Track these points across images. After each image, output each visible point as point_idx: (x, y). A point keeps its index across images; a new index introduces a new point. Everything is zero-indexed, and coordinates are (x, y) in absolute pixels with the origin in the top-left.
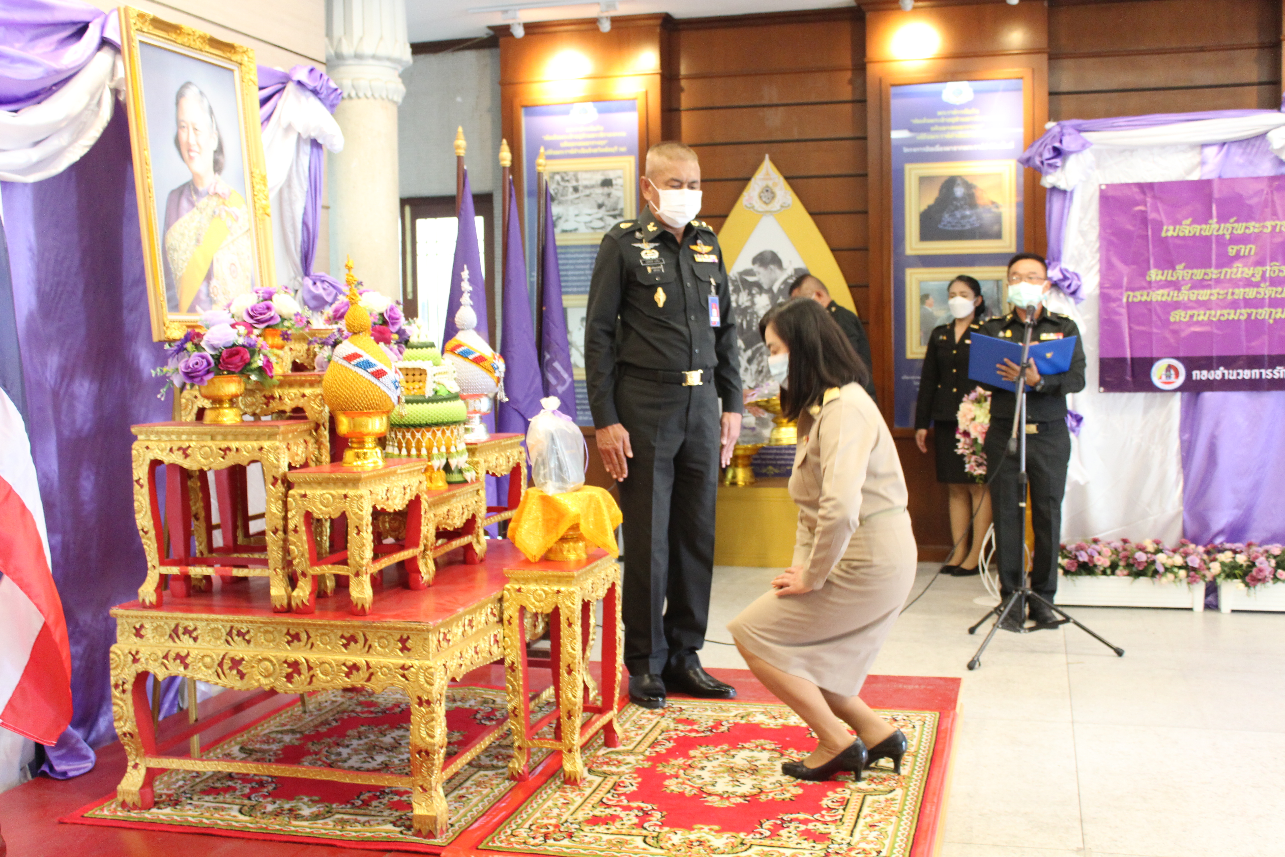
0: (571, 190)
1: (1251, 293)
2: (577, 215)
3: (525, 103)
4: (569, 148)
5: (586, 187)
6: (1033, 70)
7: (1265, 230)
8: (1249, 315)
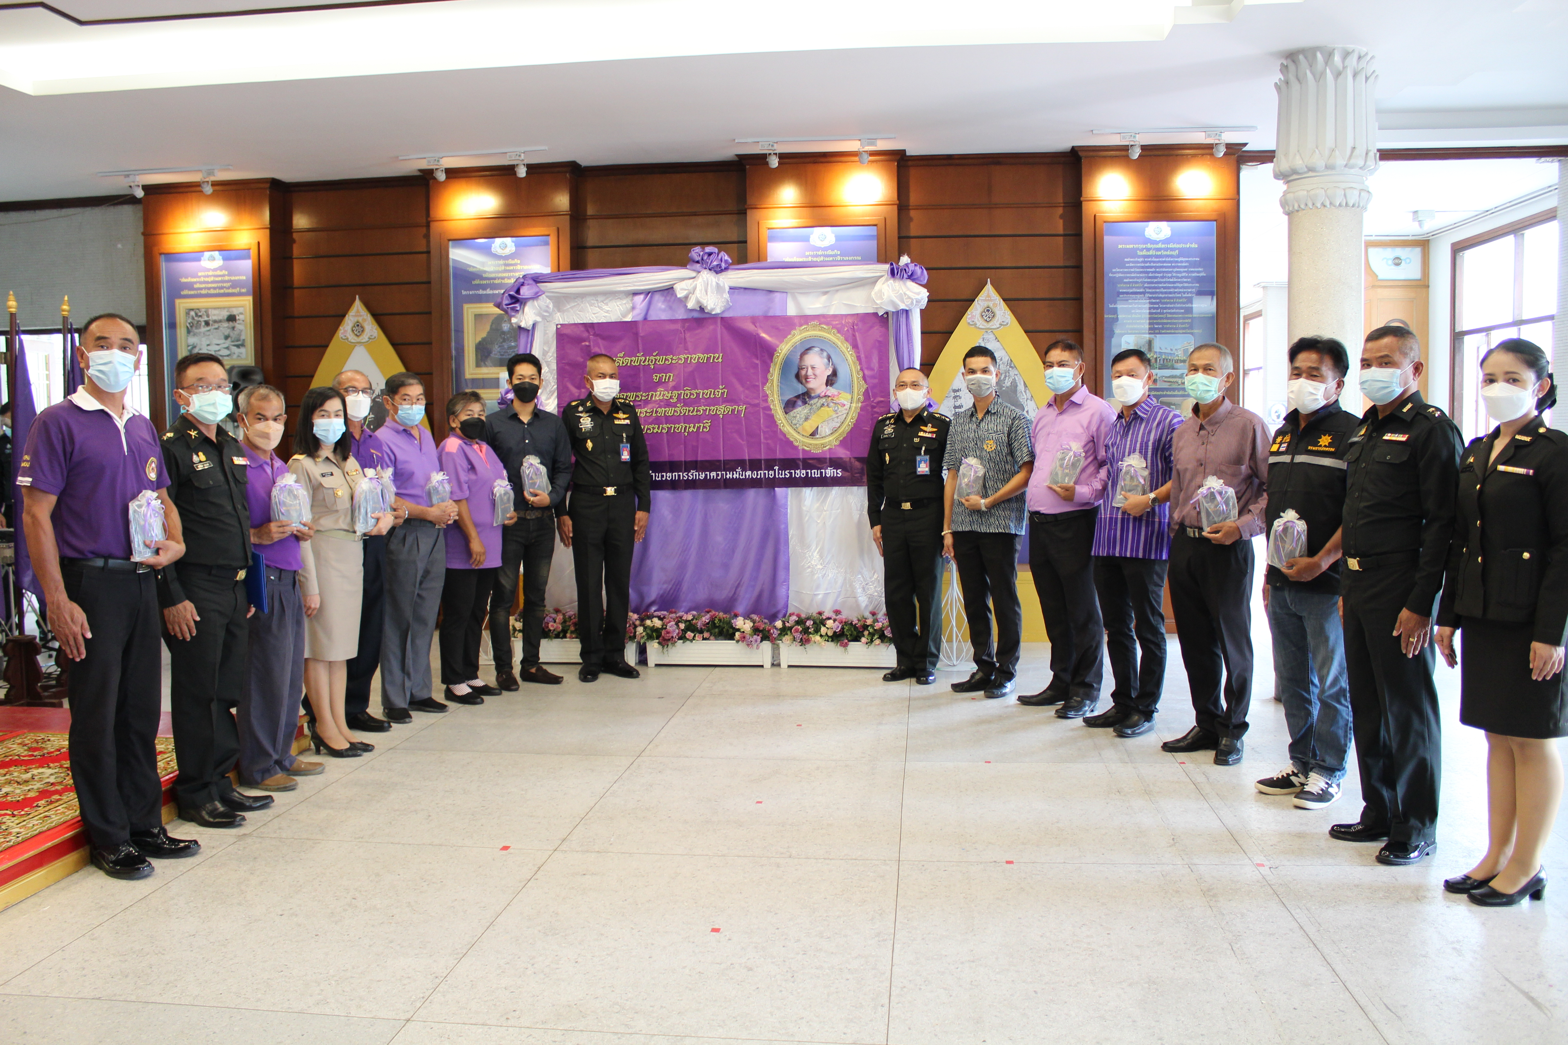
0: (203, 324)
1: (670, 411)
2: (208, 345)
3: (163, 251)
4: (201, 289)
5: (215, 322)
6: (558, 229)
7: (680, 362)
8: (669, 429)
